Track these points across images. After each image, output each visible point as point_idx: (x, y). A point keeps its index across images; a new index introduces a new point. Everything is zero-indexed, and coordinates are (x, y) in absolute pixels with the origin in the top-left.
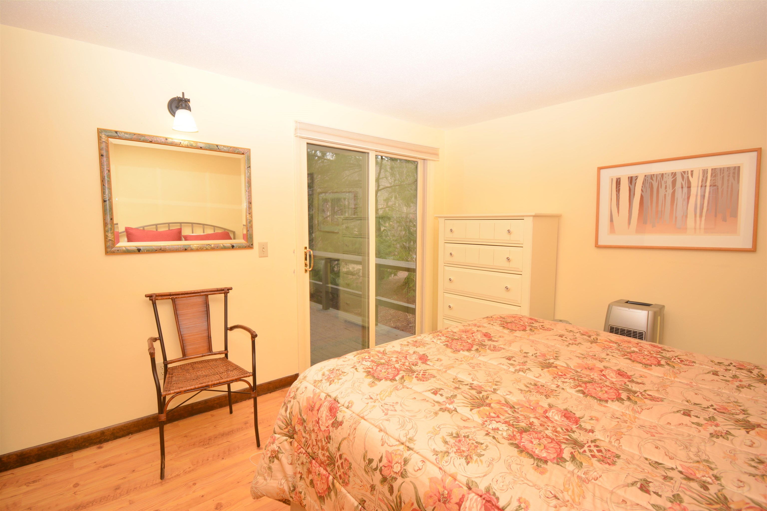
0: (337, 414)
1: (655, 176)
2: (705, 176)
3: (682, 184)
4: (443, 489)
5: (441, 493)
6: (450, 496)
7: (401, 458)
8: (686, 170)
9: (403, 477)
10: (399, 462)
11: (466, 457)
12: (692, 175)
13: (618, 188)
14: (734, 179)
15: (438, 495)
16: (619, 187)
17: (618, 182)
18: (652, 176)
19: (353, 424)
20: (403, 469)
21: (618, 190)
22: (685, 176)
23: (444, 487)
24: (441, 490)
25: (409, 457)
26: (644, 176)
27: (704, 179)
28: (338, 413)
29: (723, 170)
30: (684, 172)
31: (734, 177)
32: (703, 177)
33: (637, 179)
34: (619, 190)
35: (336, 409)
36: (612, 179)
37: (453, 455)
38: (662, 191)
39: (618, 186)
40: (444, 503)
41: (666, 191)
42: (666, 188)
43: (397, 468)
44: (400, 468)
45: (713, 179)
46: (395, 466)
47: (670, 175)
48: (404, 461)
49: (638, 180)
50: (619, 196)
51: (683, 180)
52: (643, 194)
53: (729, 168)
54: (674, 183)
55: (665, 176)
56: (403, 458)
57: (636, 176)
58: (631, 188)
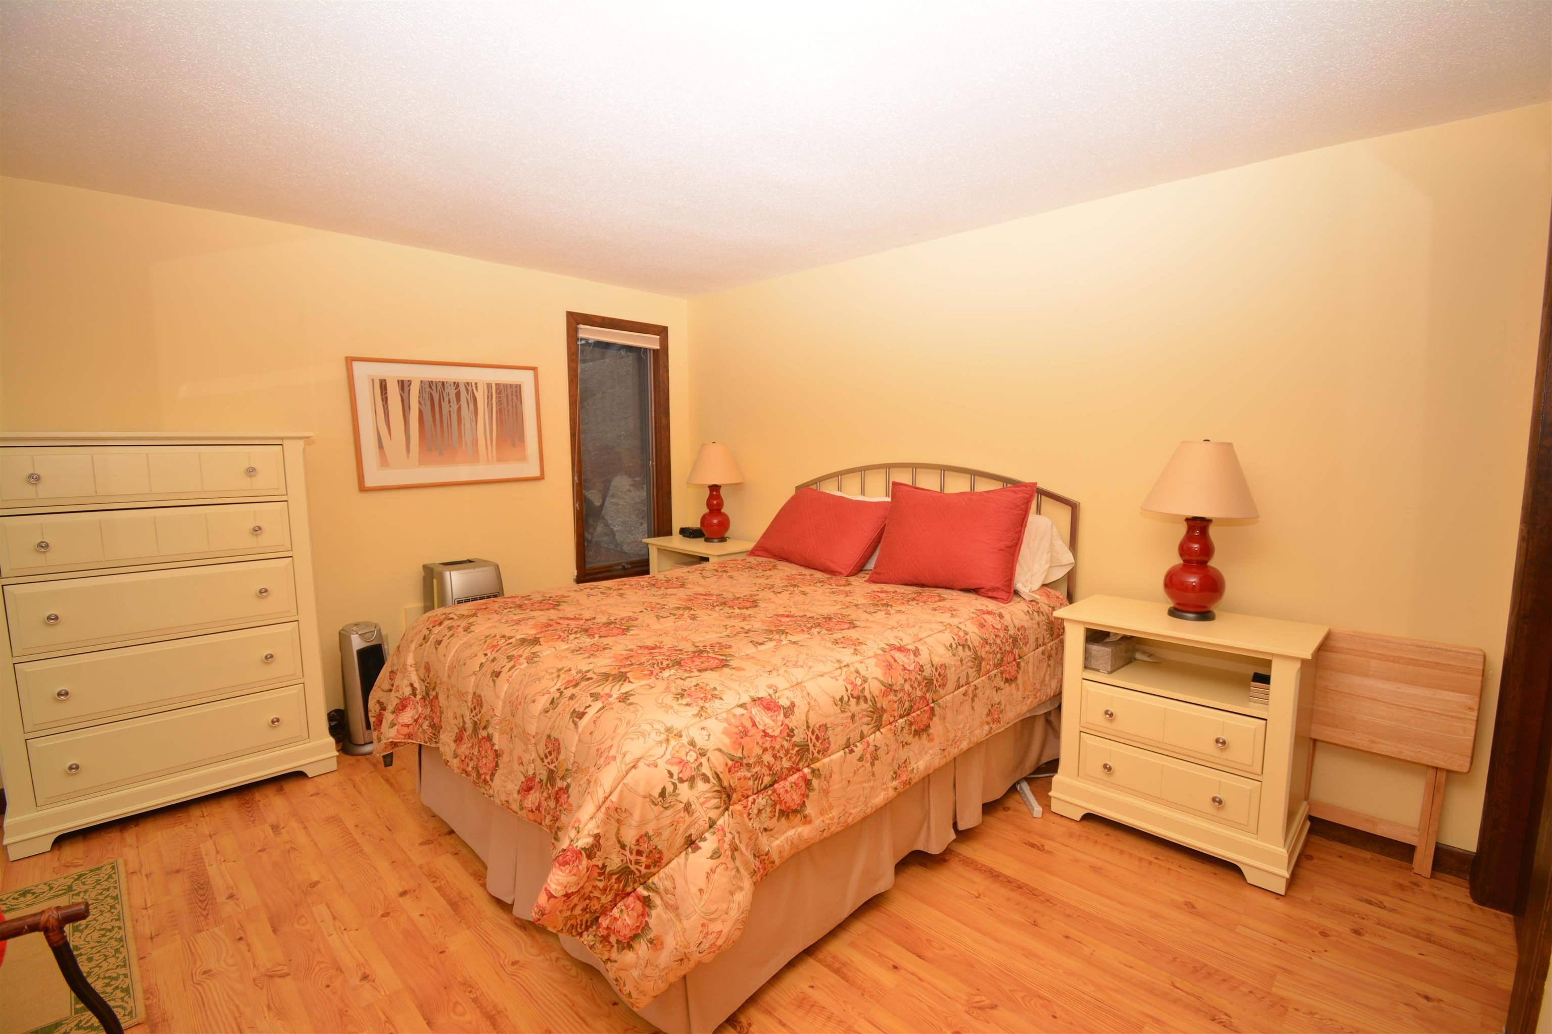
0: (780, 704)
1: (434, 384)
2: (490, 392)
3: (467, 398)
4: (737, 729)
5: (738, 732)
6: (745, 727)
7: (685, 747)
8: (470, 381)
9: (704, 756)
10: (688, 751)
11: (713, 697)
12: (476, 387)
13: (384, 396)
14: (517, 398)
15: (737, 736)
16: (386, 393)
17: (383, 385)
18: (431, 383)
19: (802, 694)
20: (697, 751)
21: (385, 400)
22: (470, 389)
23: (737, 727)
24: (736, 730)
25: (689, 739)
26: (419, 383)
27: (490, 397)
28: (778, 702)
29: (507, 387)
30: (468, 383)
31: (517, 396)
32: (488, 392)
33: (410, 384)
34: (386, 398)
35: (771, 702)
36: (373, 380)
37: (707, 705)
38: (445, 405)
39: (384, 392)
40: (746, 735)
41: (450, 406)
42: (449, 402)
43: (692, 757)
44: (695, 754)
45: (498, 396)
46: (689, 758)
47: (452, 385)
48: (691, 745)
49: (412, 387)
50: (388, 408)
51: (468, 394)
52: (421, 408)
53: (511, 385)
54: (458, 395)
55: (446, 385)
56: (687, 744)
57: (409, 381)
58: (404, 398)
